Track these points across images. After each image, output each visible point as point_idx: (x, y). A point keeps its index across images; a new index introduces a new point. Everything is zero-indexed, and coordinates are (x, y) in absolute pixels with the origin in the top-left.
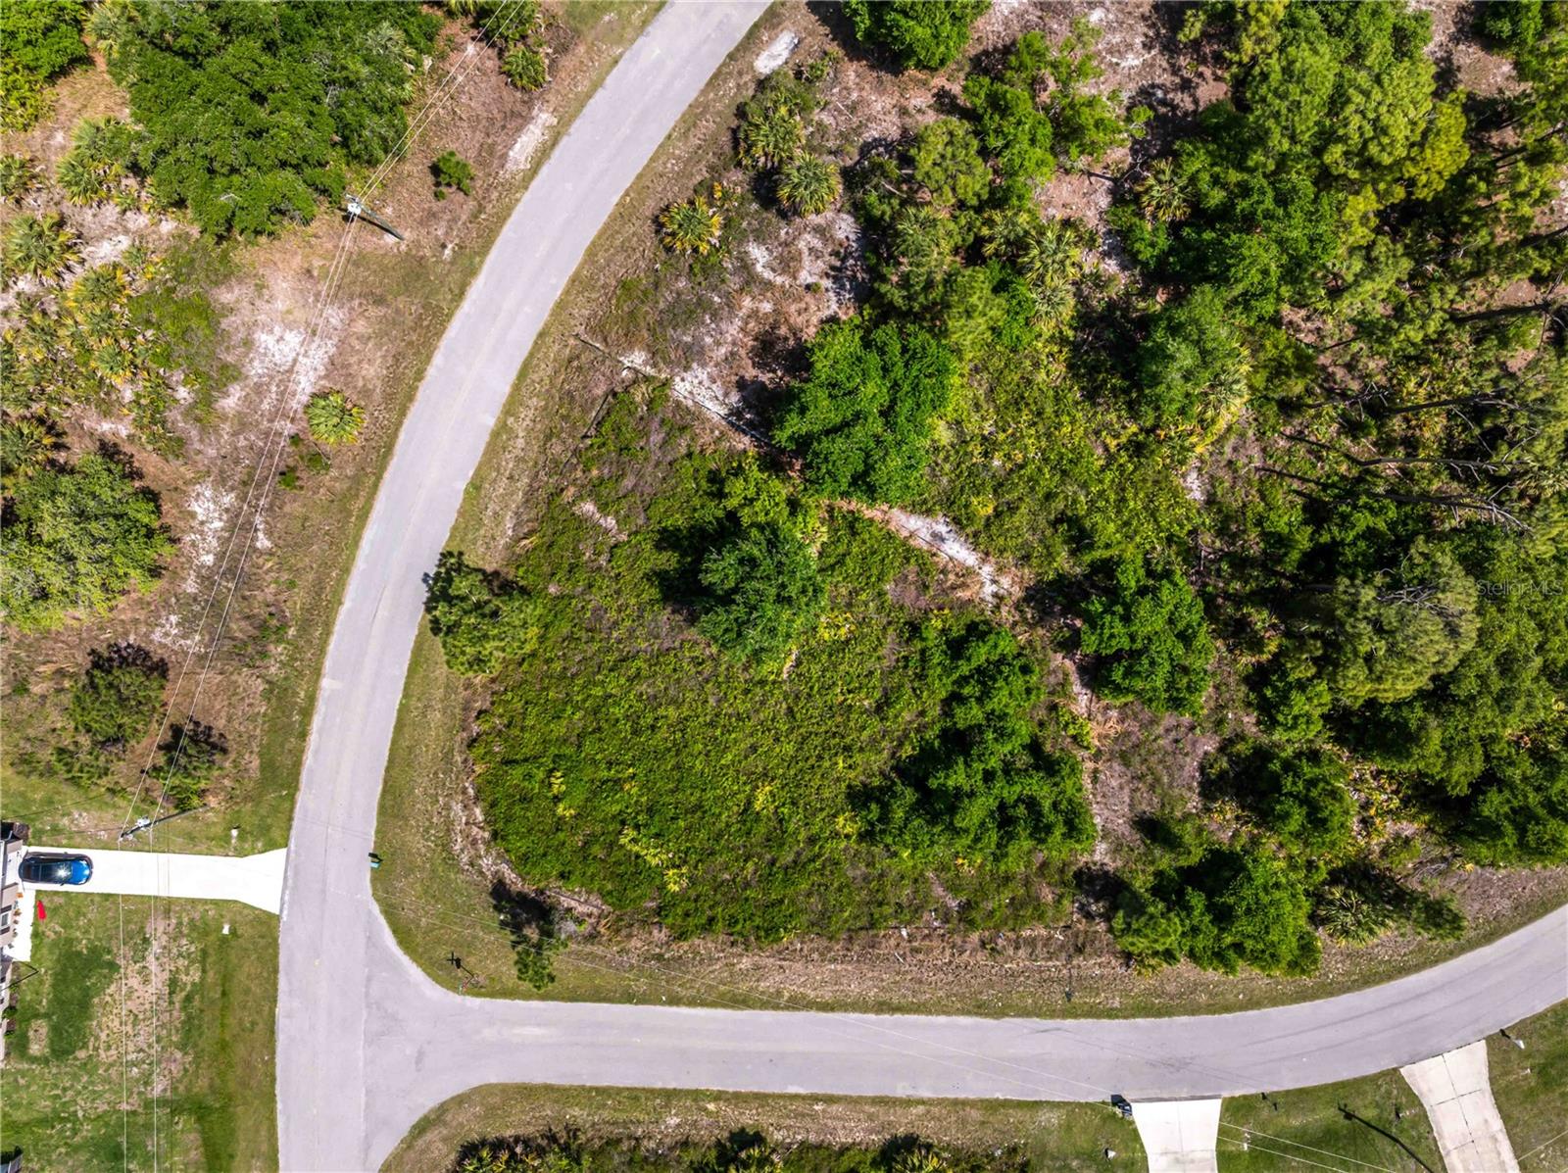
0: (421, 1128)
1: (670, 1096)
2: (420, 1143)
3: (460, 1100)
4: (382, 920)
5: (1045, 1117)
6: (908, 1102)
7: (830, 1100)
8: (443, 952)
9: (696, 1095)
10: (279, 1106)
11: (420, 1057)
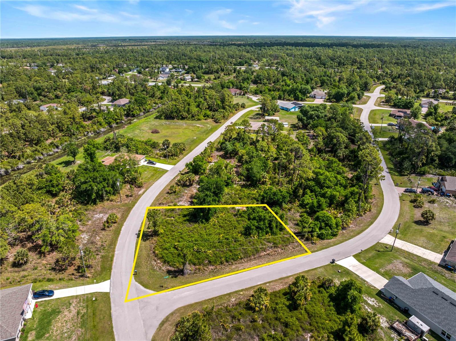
0: (163, 323)
1: (229, 295)
2: (163, 328)
3: (172, 314)
4: (139, 285)
5: (319, 270)
6: (288, 277)
7: (269, 282)
8: (158, 286)
9: (236, 292)
10: (115, 333)
11: (157, 308)
